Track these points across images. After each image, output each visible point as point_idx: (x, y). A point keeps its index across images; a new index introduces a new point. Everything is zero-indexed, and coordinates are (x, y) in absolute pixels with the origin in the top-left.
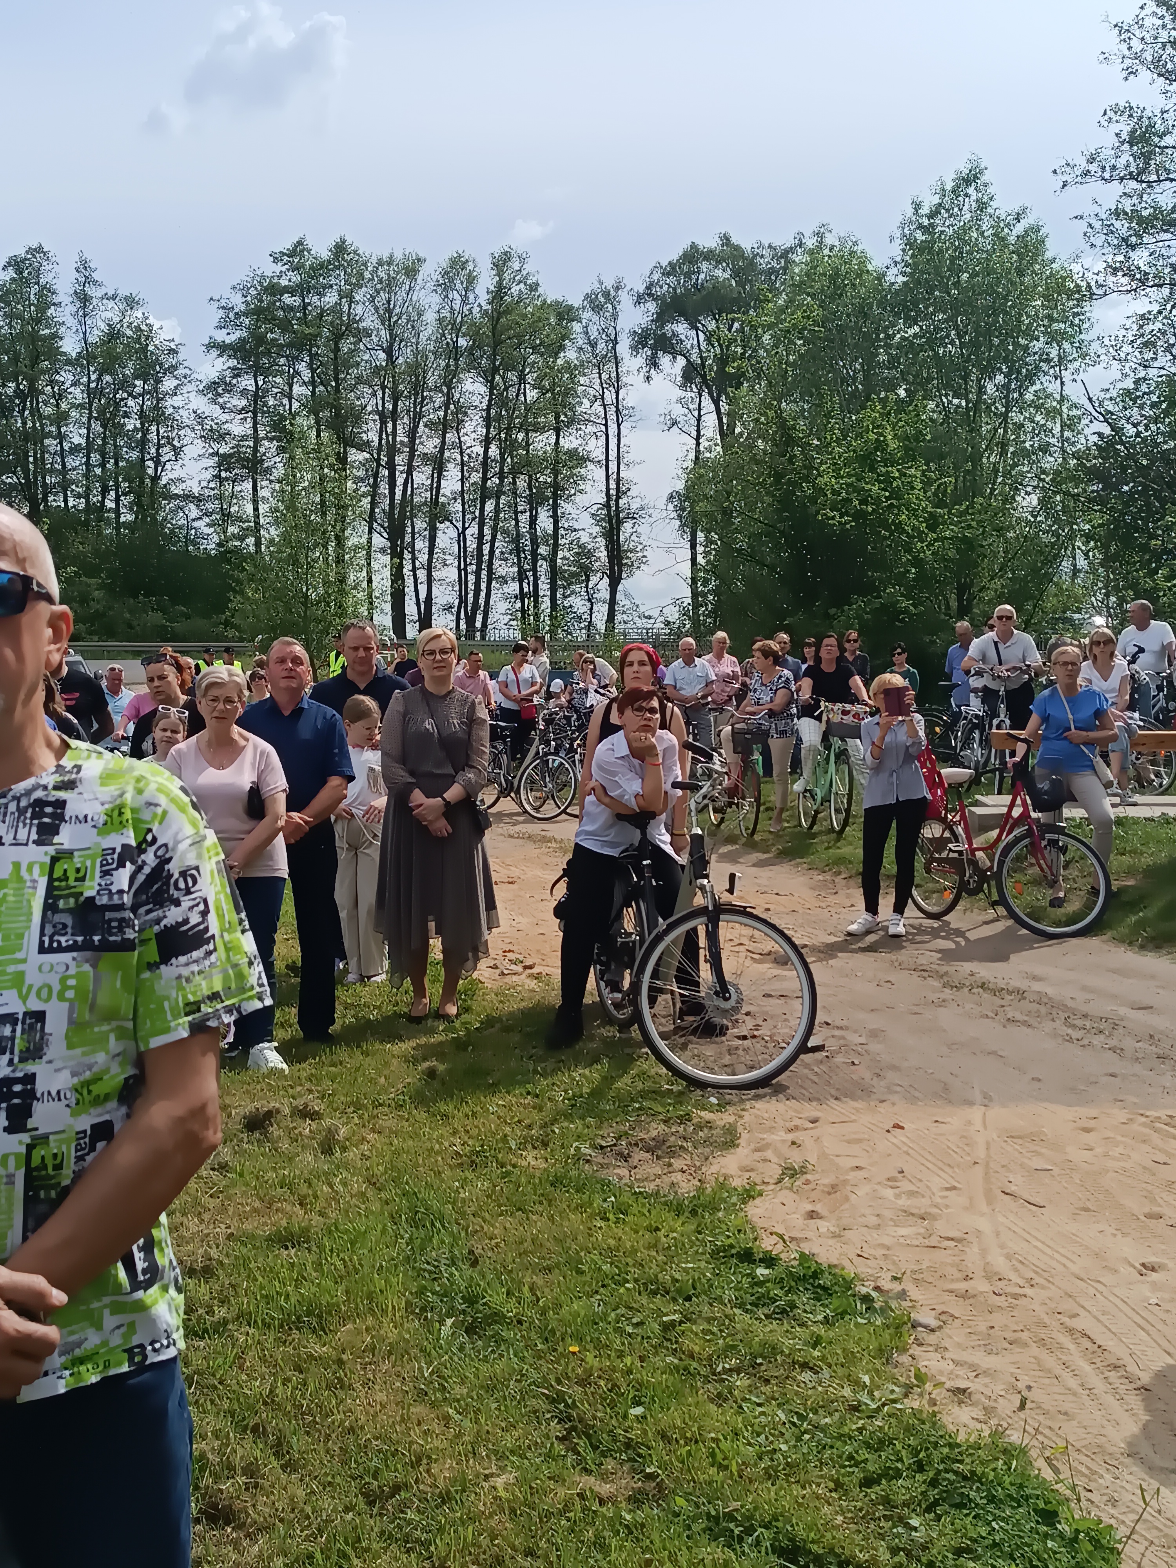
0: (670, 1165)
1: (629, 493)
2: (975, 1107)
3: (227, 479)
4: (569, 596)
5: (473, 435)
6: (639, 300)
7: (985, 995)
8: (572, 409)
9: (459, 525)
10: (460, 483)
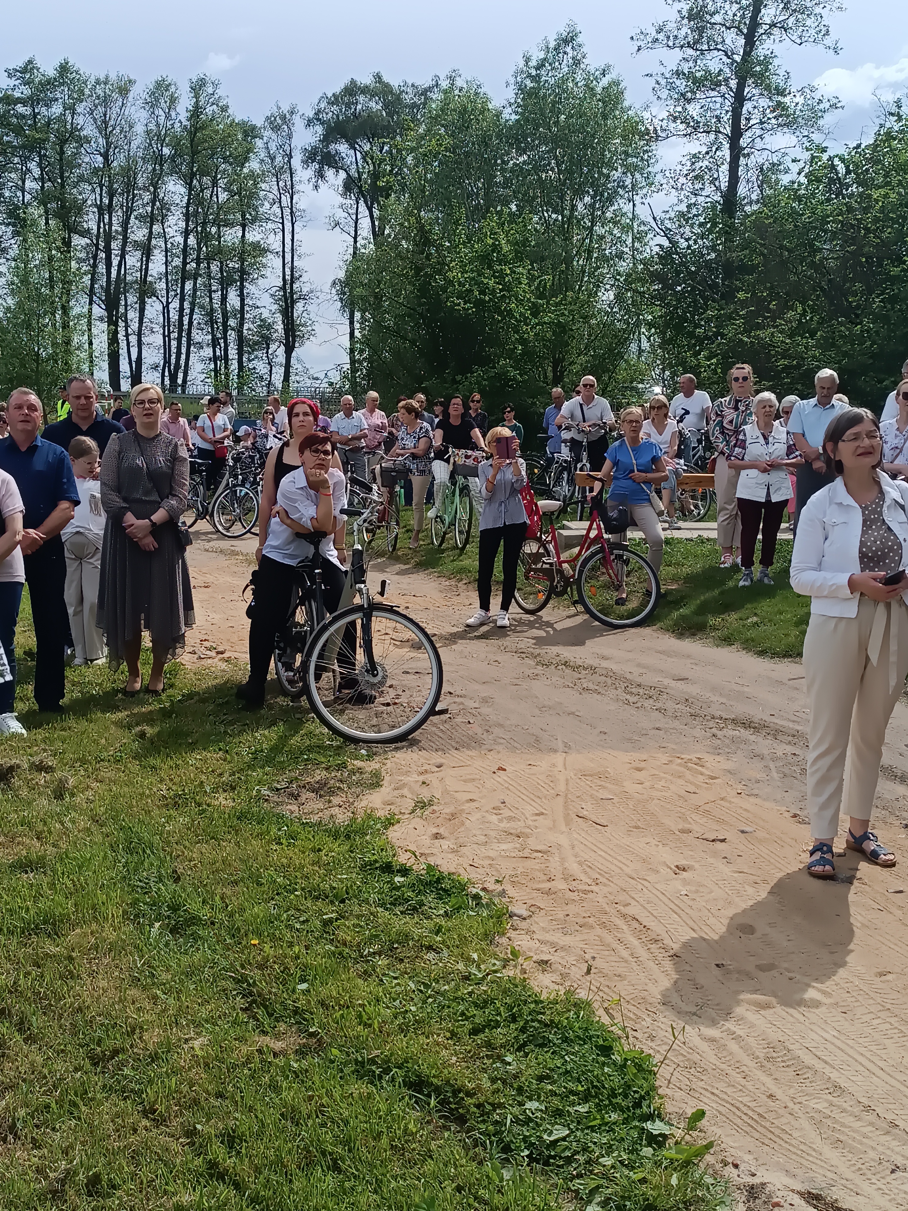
0: (330, 802)
1: (301, 279)
2: (558, 754)
4: (253, 360)
5: (175, 228)
6: (309, 123)
7: (567, 671)
8: (256, 209)
9: (164, 300)
10: (164, 266)
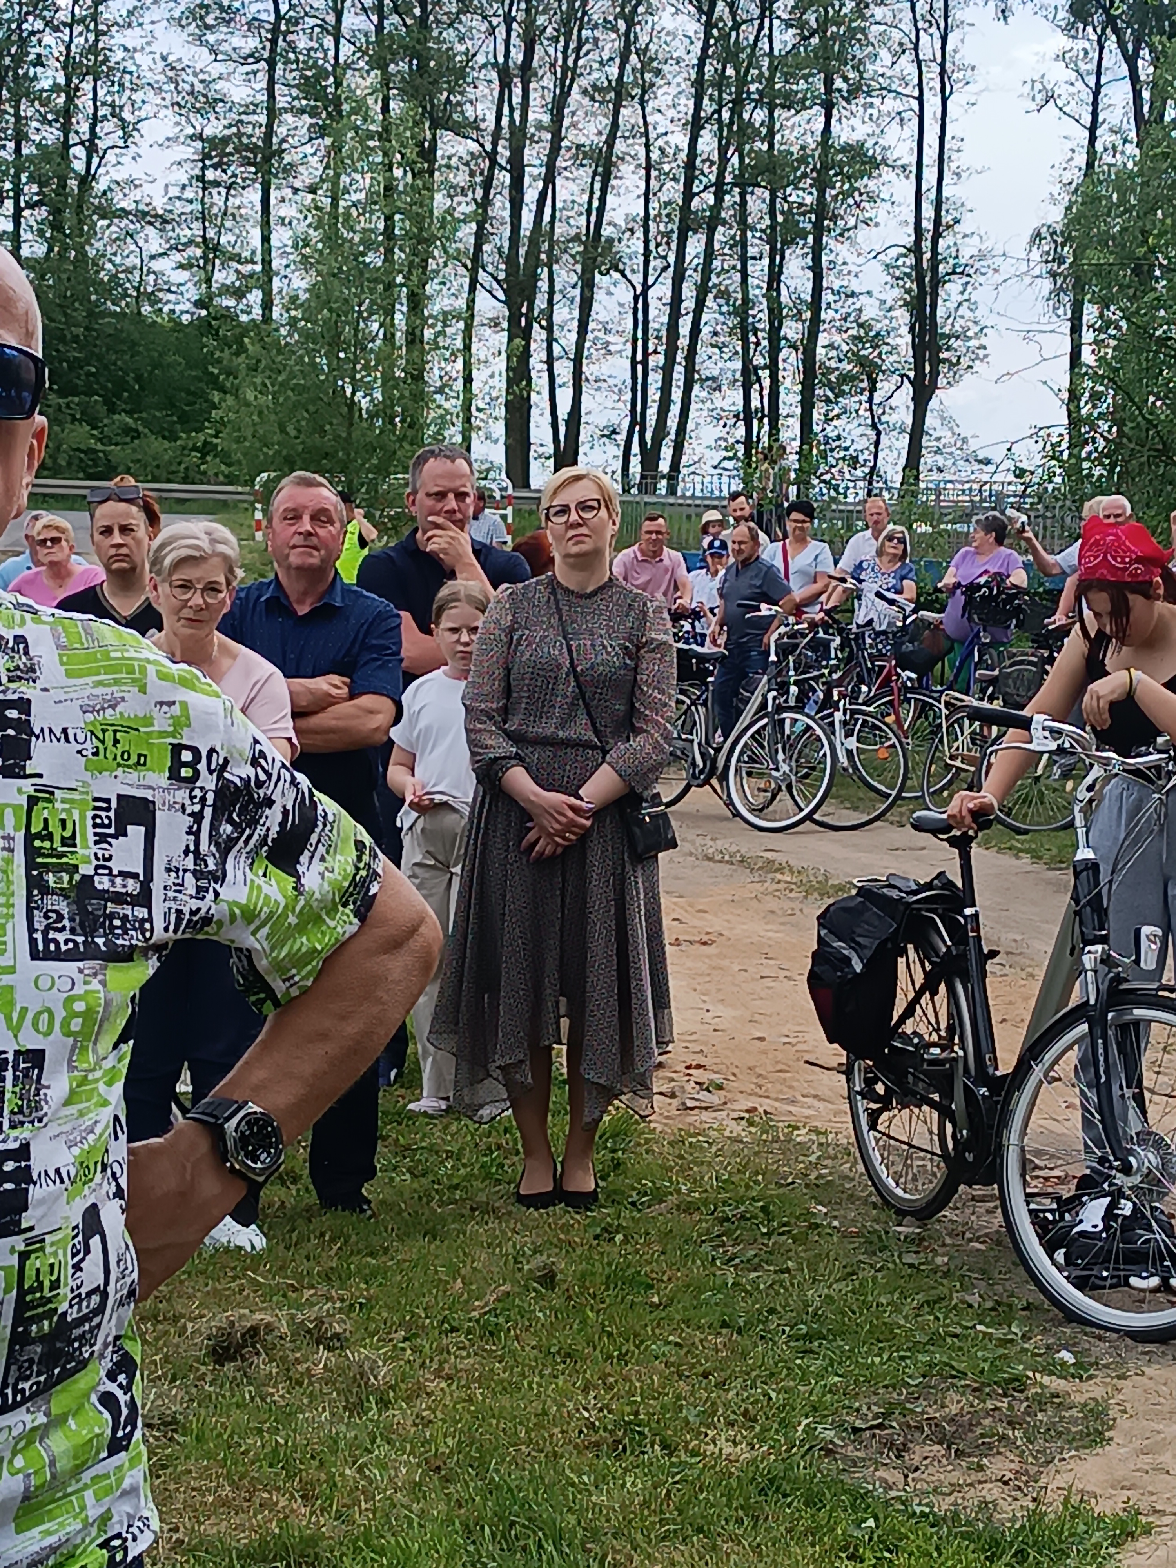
1: (957, 228)
3: (216, 184)
4: (838, 416)
5: (671, 113)
8: (859, 67)
9: (638, 279)
10: (642, 200)
